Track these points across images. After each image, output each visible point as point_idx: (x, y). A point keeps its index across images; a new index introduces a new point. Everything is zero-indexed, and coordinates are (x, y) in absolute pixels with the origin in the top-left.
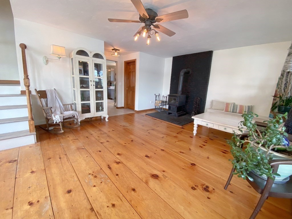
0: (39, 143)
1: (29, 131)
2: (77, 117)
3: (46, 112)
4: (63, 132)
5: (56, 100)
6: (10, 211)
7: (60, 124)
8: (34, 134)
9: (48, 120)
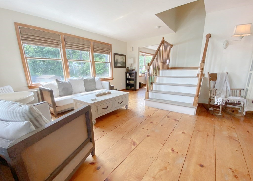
0: (197, 116)
1: (193, 105)
2: (243, 105)
3: (211, 93)
4: (221, 115)
5: (224, 83)
6: (162, 145)
7: (221, 107)
8: (195, 108)
9: (210, 100)
